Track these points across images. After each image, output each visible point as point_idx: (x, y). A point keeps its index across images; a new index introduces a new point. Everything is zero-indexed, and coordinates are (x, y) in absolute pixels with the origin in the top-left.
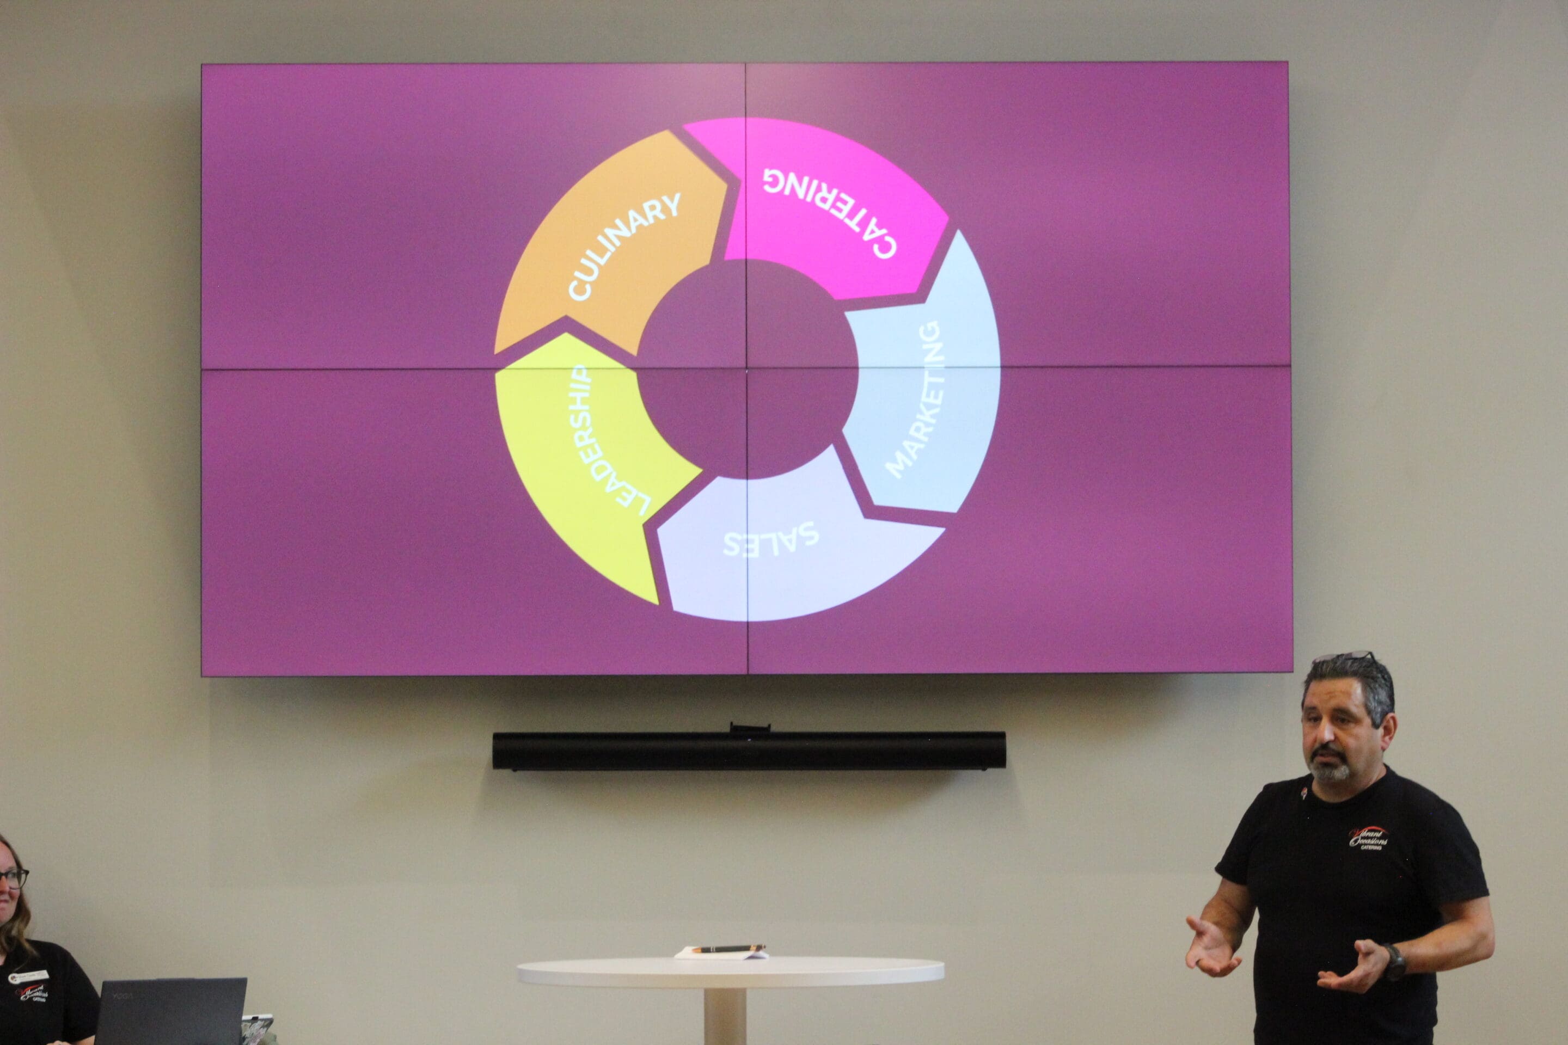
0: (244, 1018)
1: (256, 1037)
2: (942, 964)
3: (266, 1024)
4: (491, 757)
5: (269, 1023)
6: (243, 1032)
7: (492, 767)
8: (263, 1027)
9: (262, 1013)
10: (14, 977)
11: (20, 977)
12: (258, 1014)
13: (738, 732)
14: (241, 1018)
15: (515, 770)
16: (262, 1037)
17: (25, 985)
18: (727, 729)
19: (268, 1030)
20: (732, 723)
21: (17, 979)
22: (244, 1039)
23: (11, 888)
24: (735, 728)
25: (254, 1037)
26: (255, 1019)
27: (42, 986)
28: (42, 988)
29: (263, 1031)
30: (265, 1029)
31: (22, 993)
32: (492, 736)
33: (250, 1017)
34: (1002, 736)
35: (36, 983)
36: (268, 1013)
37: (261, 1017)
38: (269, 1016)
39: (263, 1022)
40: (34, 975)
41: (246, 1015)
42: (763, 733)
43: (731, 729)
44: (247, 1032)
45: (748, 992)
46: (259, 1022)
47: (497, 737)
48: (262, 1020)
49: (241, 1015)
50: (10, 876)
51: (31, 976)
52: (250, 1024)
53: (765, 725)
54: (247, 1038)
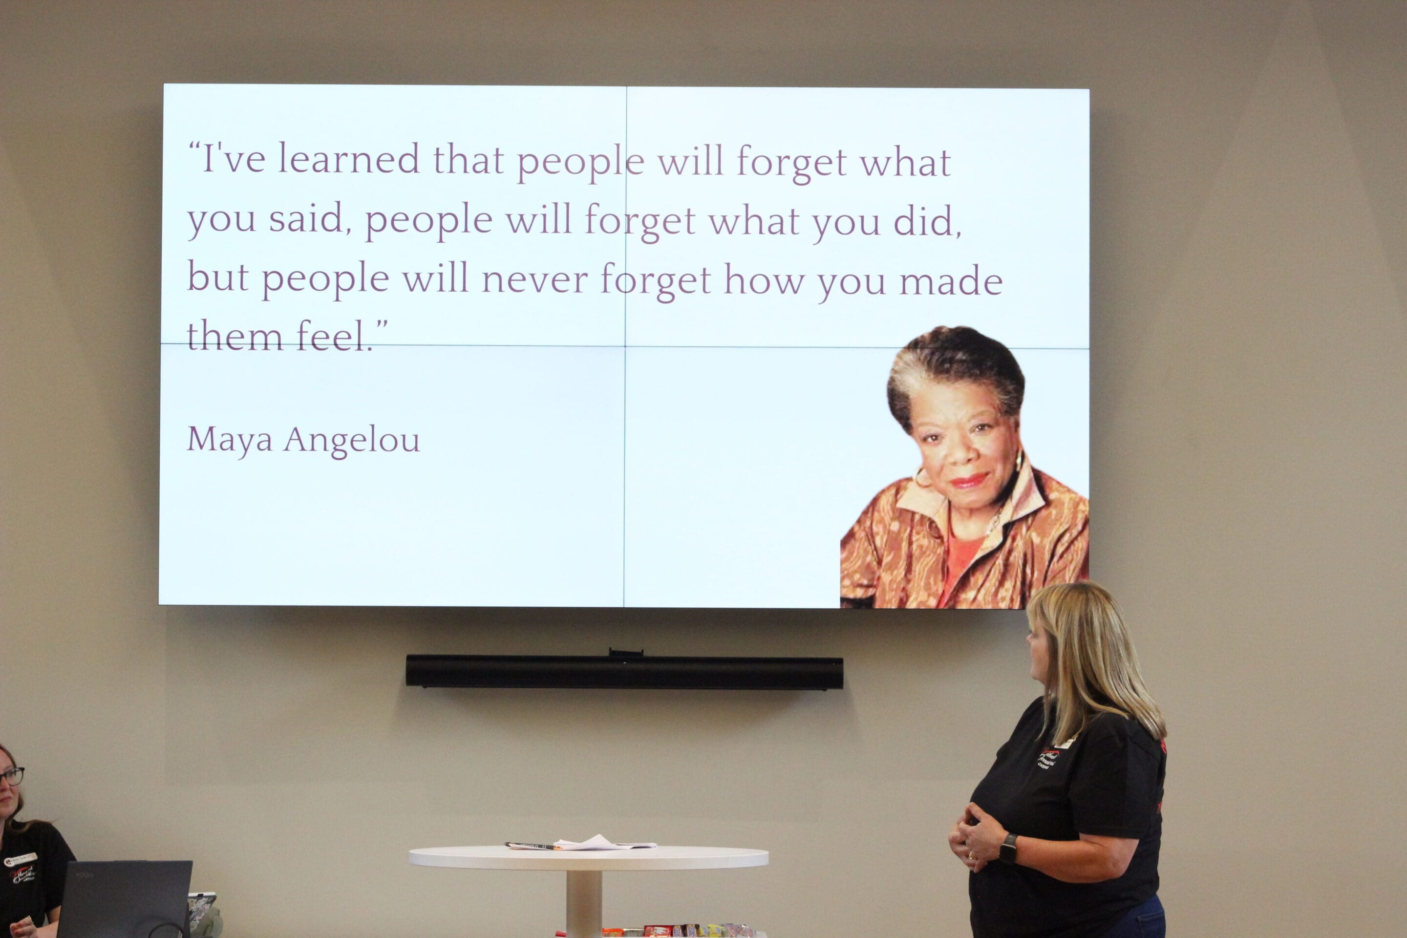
0: (190, 895)
1: (201, 912)
2: (767, 852)
3: (209, 901)
4: (405, 674)
5: (214, 898)
6: (190, 906)
7: (405, 684)
8: (207, 903)
9: (205, 891)
10: (9, 861)
11: (14, 860)
12: (204, 892)
13: (616, 656)
14: (188, 895)
15: (425, 687)
16: (206, 912)
17: (18, 867)
18: (606, 654)
19: (212, 906)
20: (610, 649)
21: (12, 862)
22: (191, 912)
23: (10, 785)
24: (613, 653)
25: (199, 911)
26: (200, 896)
27: (31, 867)
28: (31, 868)
29: (207, 907)
30: (209, 905)
31: (15, 875)
32: (406, 657)
33: (196, 894)
34: (840, 661)
35: (27, 865)
36: (211, 891)
37: (205, 894)
38: (213, 894)
39: (207, 899)
40: (25, 858)
41: (193, 892)
42: (637, 657)
43: (610, 653)
44: (193, 908)
45: (604, 874)
46: (204, 899)
47: (410, 658)
48: (206, 897)
49: (187, 892)
50: (8, 775)
51: (23, 858)
52: (196, 900)
53: (640, 651)
54: (194, 912)
